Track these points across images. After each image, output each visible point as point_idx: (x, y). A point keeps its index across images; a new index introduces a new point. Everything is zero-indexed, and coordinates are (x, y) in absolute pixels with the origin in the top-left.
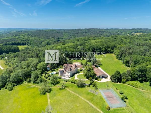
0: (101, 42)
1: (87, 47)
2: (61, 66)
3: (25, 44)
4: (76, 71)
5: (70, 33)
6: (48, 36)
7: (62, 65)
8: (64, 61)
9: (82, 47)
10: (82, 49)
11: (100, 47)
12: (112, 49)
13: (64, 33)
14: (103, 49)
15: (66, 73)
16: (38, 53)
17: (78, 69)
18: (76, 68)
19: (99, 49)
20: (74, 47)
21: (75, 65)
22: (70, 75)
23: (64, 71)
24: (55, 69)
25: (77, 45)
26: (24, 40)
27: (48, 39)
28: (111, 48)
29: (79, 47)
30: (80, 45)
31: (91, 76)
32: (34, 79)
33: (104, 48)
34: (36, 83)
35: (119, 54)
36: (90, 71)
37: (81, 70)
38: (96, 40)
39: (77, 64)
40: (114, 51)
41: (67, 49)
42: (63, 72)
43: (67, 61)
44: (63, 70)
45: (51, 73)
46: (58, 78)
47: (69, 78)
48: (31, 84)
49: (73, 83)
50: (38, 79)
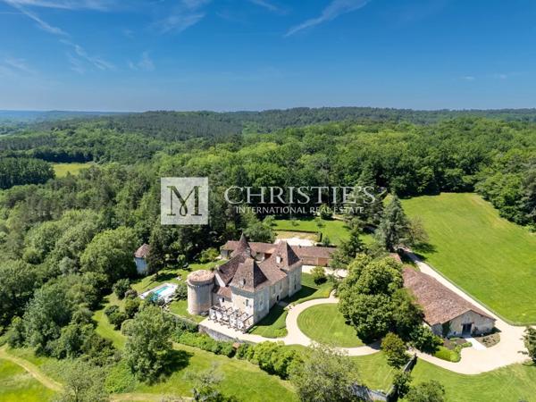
0: (405, 139)
1: (345, 161)
2: (210, 252)
3: (90, 158)
4: (291, 286)
5: (266, 123)
6: (182, 132)
7: (217, 246)
8: (230, 225)
9: (321, 157)
10: (319, 168)
11: (411, 158)
12: (468, 173)
13: (243, 123)
14: (423, 170)
15: (230, 300)
16: (114, 185)
17: (306, 270)
18: (290, 264)
19: (406, 169)
20: (282, 158)
21: (289, 247)
22: (256, 314)
23: (222, 284)
24: (176, 268)
25: (296, 152)
26: (84, 144)
27: (181, 140)
28: (464, 165)
29: (306, 158)
30: (312, 152)
31: (393, 326)
32: (40, 329)
33: (429, 164)
34: (48, 353)
35: (521, 191)
36: (389, 294)
37: (321, 280)
38: (381, 134)
39: (295, 241)
40: (476, 181)
41: (246, 167)
42: (216, 288)
43: (246, 227)
44: (214, 279)
45: (146, 294)
46: (184, 328)
47: (247, 332)
48: (25, 357)
49: (270, 370)
50: (63, 329)
